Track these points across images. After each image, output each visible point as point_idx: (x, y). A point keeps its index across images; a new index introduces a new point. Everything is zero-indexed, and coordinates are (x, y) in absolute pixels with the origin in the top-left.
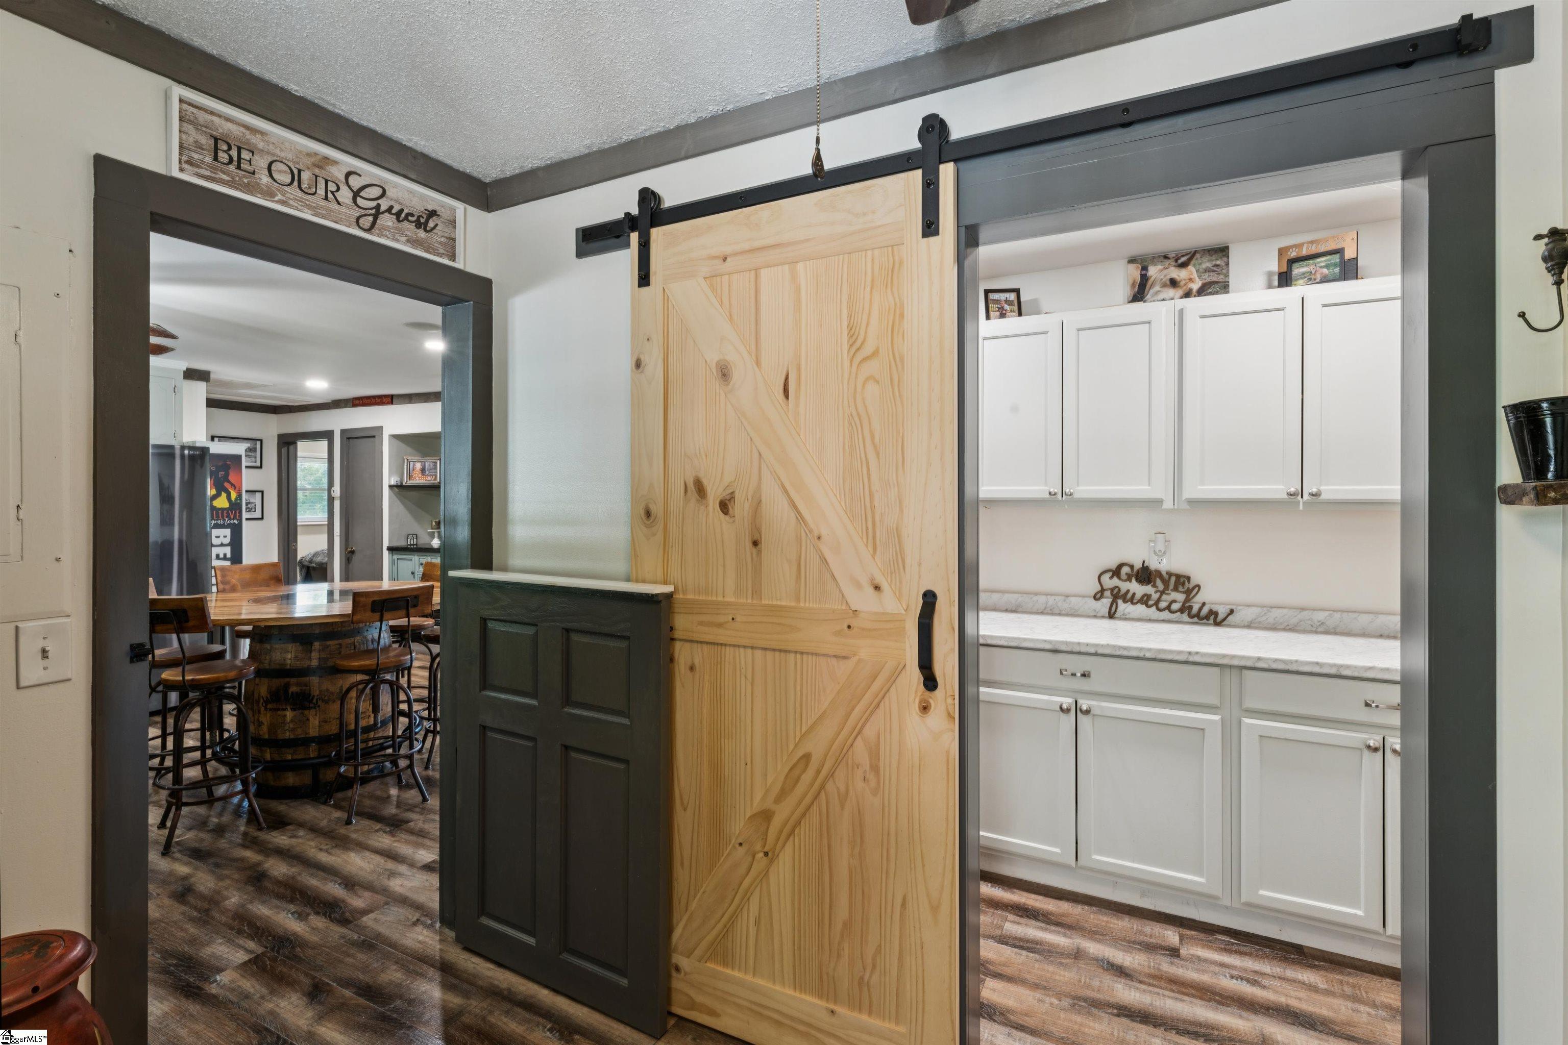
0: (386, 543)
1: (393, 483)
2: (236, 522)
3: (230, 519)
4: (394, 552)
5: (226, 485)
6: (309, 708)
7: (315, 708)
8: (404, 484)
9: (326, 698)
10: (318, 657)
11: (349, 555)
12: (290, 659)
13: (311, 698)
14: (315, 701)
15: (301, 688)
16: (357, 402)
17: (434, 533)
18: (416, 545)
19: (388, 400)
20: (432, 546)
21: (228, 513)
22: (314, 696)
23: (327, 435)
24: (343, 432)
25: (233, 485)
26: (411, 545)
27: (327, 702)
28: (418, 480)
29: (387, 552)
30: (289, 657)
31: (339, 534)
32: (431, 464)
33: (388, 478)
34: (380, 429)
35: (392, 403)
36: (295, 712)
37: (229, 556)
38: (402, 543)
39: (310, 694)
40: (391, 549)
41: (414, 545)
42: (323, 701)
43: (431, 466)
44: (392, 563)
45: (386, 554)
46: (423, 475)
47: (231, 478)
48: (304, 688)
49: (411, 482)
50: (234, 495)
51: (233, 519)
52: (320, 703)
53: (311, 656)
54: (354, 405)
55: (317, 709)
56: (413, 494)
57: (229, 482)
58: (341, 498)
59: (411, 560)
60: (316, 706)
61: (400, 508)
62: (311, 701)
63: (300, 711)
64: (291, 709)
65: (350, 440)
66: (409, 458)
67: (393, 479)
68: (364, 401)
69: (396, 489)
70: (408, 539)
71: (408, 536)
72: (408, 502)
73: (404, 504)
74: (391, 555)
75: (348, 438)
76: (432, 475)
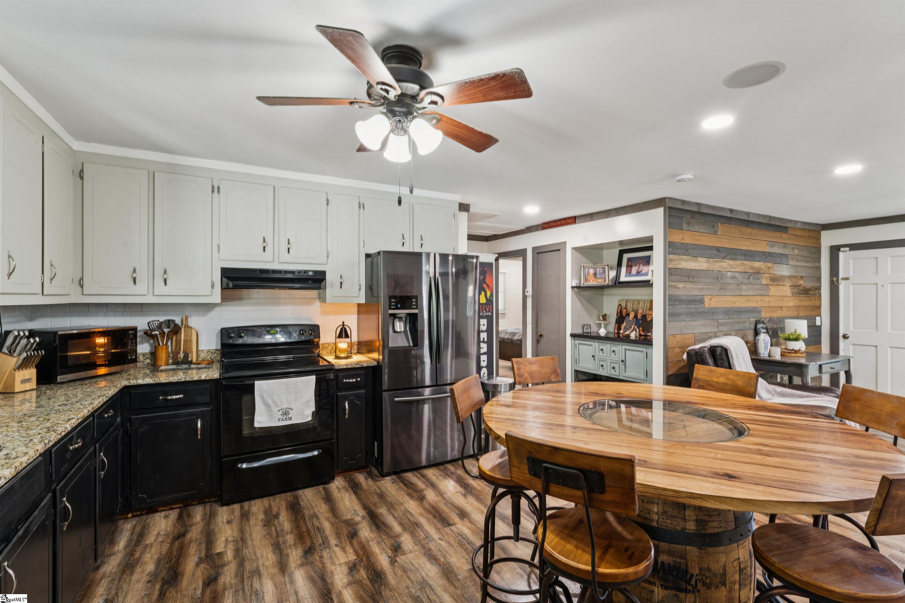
0: (569, 332)
1: (574, 285)
2: (490, 314)
3: (486, 312)
4: (576, 338)
5: (485, 286)
6: (686, 591)
7: (694, 592)
8: (582, 285)
9: (708, 581)
10: (695, 518)
11: (538, 338)
12: (657, 513)
13: (688, 577)
14: (693, 582)
15: (674, 559)
16: (546, 226)
17: (600, 324)
18: (590, 333)
19: (572, 220)
20: (599, 334)
21: (485, 307)
22: (692, 575)
23: (521, 254)
24: (534, 249)
25: (488, 286)
26: (586, 333)
27: (708, 586)
28: (592, 282)
29: (570, 338)
30: (655, 510)
31: (531, 322)
32: (601, 269)
33: (570, 281)
34: (564, 243)
35: (575, 223)
36: (666, 592)
37: (486, 340)
38: (579, 331)
39: (687, 572)
40: (573, 336)
41: (588, 333)
42: (704, 584)
43: (601, 270)
44: (574, 347)
45: (569, 339)
46: (595, 278)
47: (487, 281)
48: (678, 560)
49: (587, 283)
50: (489, 294)
51: (488, 312)
52: (700, 585)
53: (685, 515)
54: (543, 228)
55: (697, 594)
56: (587, 293)
57: (486, 283)
58: (533, 296)
59: (591, 345)
60: (695, 590)
61: (579, 304)
62: (688, 582)
63: (674, 592)
64: (662, 586)
65: (539, 255)
66: (585, 265)
67: (574, 282)
68: (551, 224)
69: (576, 289)
70: (583, 328)
71: (583, 326)
72: (582, 299)
73: (580, 301)
74: (573, 340)
75: (538, 253)
76: (602, 278)
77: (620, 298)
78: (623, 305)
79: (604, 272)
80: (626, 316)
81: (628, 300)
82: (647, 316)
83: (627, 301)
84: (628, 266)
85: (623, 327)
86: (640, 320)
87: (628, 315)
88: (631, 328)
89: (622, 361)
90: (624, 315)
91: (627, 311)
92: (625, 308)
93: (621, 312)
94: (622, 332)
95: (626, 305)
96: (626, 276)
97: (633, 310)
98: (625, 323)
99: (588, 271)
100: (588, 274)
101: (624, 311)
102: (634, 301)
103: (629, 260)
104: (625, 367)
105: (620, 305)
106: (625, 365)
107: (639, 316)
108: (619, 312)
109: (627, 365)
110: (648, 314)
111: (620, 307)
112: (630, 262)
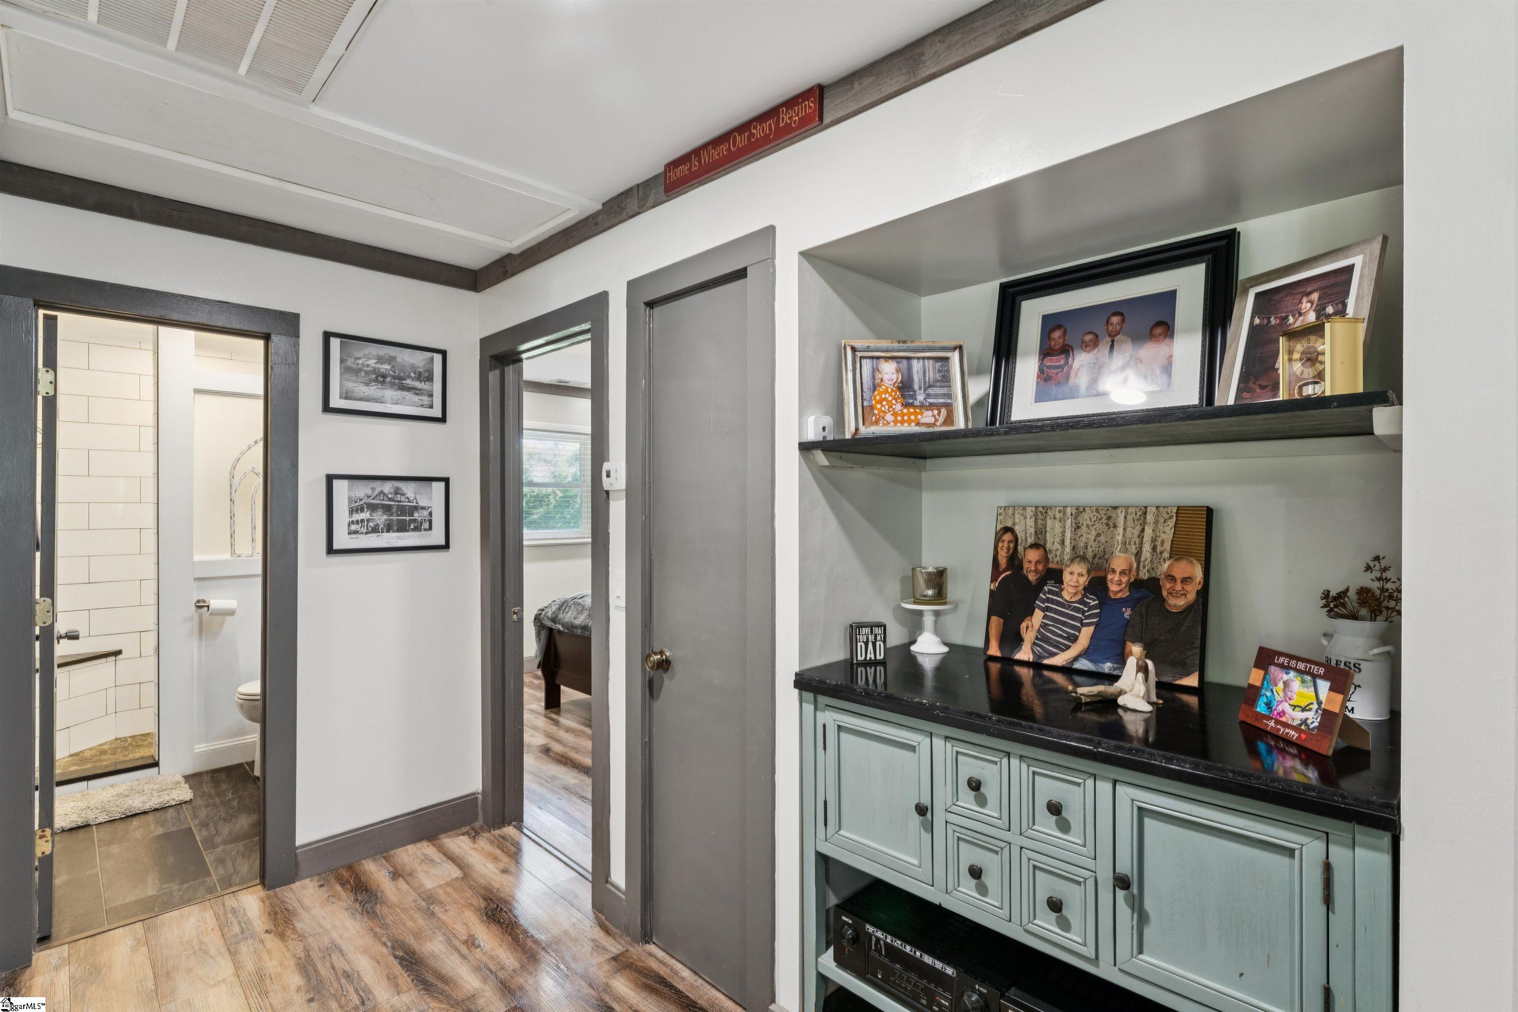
4: (823, 700)
8: (848, 436)
24: (637, 287)
28: (894, 424)
29: (795, 694)
32: (930, 364)
33: (794, 418)
34: (768, 235)
40: (807, 682)
43: (932, 370)
44: (819, 739)
45: (788, 701)
46: (906, 403)
49: (873, 427)
59: (911, 748)
65: (657, 310)
66: (858, 344)
67: (811, 420)
68: (705, 157)
69: (821, 458)
70: (852, 641)
71: (854, 629)
72: (847, 506)
73: (836, 509)
74: (809, 708)
75: (651, 305)
76: (938, 407)
77: (1002, 498)
78: (1025, 528)
79: (945, 379)
80: (1042, 582)
81: (1046, 508)
82: (1167, 586)
83: (1042, 512)
84: (1046, 352)
85: (1029, 637)
86: (1123, 602)
87: (1055, 575)
88: (1074, 639)
89: (1122, 882)
90: (1032, 577)
91: (1046, 559)
92: (1035, 546)
93: (1015, 561)
94: (1024, 654)
95: (1040, 532)
96: (1040, 397)
97: (1078, 556)
98: (1038, 615)
99: (875, 370)
100: (875, 388)
101: (1033, 555)
102: (1080, 510)
103: (1051, 323)
104: (1142, 918)
105: (1007, 530)
106: (1137, 906)
107: (1117, 586)
108: (1003, 561)
109: (1148, 905)
110: (1171, 578)
111: (1008, 537)
112: (1057, 334)
